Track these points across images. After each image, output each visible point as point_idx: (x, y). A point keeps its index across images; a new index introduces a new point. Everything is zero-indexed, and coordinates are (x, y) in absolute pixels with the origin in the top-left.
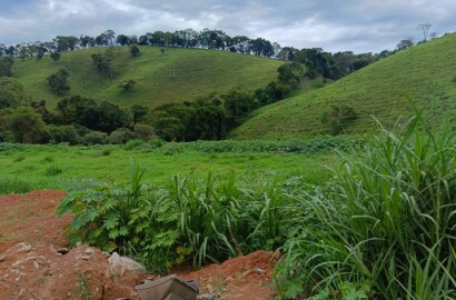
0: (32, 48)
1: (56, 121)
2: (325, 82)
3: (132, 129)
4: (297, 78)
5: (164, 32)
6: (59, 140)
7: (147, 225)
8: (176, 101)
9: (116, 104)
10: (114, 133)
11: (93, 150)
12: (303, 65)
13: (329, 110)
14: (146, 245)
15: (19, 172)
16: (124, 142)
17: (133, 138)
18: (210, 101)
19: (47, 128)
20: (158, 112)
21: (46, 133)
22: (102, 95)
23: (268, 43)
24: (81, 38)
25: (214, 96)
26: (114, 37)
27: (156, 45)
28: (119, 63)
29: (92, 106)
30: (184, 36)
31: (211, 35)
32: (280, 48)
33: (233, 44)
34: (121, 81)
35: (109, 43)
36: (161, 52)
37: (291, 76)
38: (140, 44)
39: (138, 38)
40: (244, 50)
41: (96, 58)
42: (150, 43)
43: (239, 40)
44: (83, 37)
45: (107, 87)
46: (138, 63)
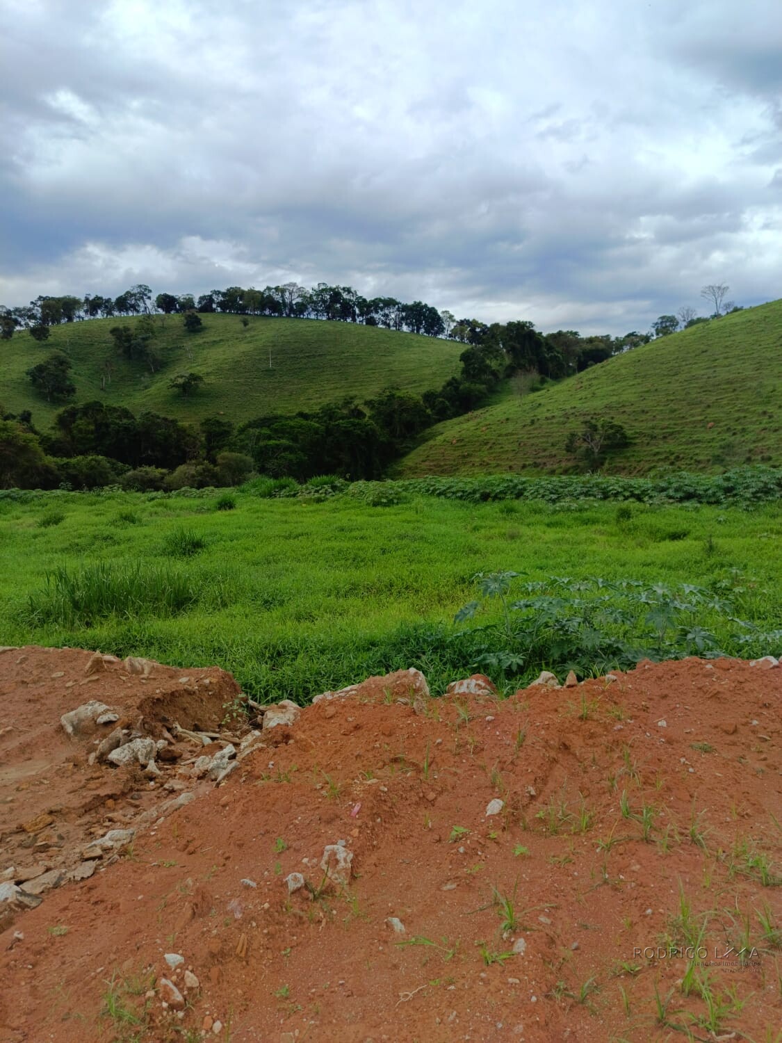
2: (543, 382)
3: (214, 462)
4: (494, 373)
5: (245, 288)
8: (279, 412)
9: (170, 417)
10: (181, 469)
18: (345, 412)
19: (50, 460)
20: (251, 430)
21: (47, 470)
22: (136, 401)
23: (433, 311)
24: (87, 299)
25: (351, 403)
26: (149, 298)
27: (230, 313)
28: (164, 345)
29: (125, 421)
30: (282, 296)
31: (331, 295)
32: (454, 321)
33: (372, 311)
34: (172, 377)
35: (142, 309)
36: (242, 325)
37: (485, 369)
38: (202, 310)
39: (196, 300)
40: (392, 323)
41: (120, 334)
42: (219, 309)
43: (381, 305)
44: (91, 298)
45: (146, 387)
46: (200, 345)
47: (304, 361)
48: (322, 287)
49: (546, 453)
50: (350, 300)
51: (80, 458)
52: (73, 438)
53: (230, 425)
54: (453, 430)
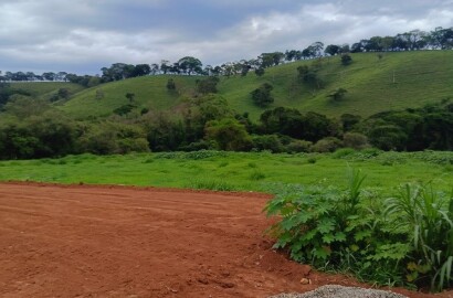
0: (237, 66)
1: (259, 131)
3: (341, 138)
6: (261, 148)
7: (368, 233)
8: (395, 109)
9: (323, 114)
11: (297, 158)
14: (368, 254)
15: (223, 176)
16: (332, 150)
17: (342, 146)
18: (442, 107)
19: (250, 137)
20: (373, 121)
21: (248, 142)
24: (287, 52)
25: (448, 101)
26: (322, 48)
27: (372, 51)
28: (328, 73)
29: (296, 116)
30: (409, 38)
31: (445, 34)
34: (329, 91)
35: (317, 55)
36: (377, 58)
38: (353, 52)
39: (351, 46)
41: (303, 70)
42: (365, 50)
44: (289, 52)
45: (314, 97)
46: (349, 72)
48: (439, 29)
52: (268, 125)
53: (360, 117)
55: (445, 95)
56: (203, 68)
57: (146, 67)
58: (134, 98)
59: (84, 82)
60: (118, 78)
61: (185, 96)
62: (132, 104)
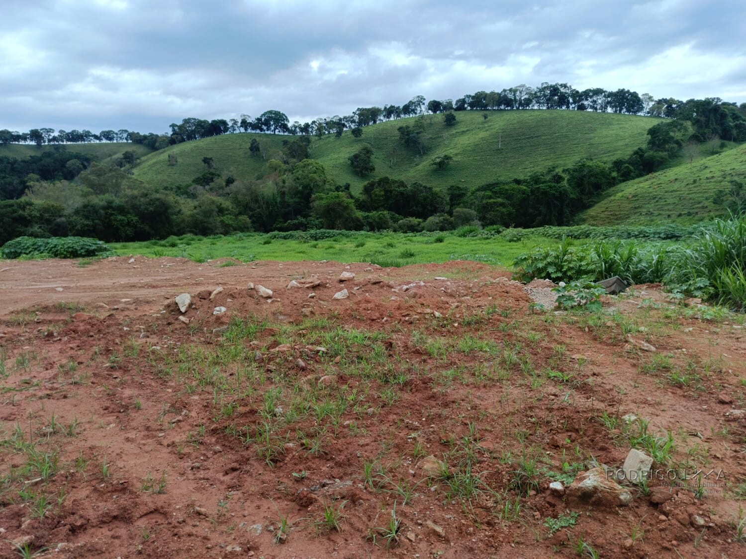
0: (330, 124)
1: (364, 207)
2: (722, 146)
3: (451, 214)
4: (677, 142)
5: (488, 92)
8: (502, 179)
9: (428, 185)
10: (431, 219)
12: (688, 124)
13: (727, 186)
18: (548, 178)
20: (480, 194)
22: (410, 175)
23: (635, 95)
24: (385, 108)
25: (553, 171)
26: (424, 104)
27: (476, 110)
28: (430, 136)
29: (402, 189)
30: (514, 95)
31: (551, 91)
32: (652, 101)
33: (583, 100)
34: (433, 157)
35: (418, 112)
36: (483, 119)
37: (668, 140)
38: (457, 110)
39: (454, 103)
40: (598, 107)
41: (404, 131)
42: (469, 108)
43: (591, 94)
44: (388, 107)
45: (417, 165)
46: (453, 134)
47: (524, 141)
48: (545, 85)
49: (700, 205)
50: (566, 93)
51: (374, 212)
52: (372, 199)
53: (466, 189)
54: (630, 188)
55: (550, 163)
56: (290, 125)
57: (224, 123)
58: (214, 165)
59: (151, 143)
60: (191, 136)
61: (274, 161)
62: (212, 170)
